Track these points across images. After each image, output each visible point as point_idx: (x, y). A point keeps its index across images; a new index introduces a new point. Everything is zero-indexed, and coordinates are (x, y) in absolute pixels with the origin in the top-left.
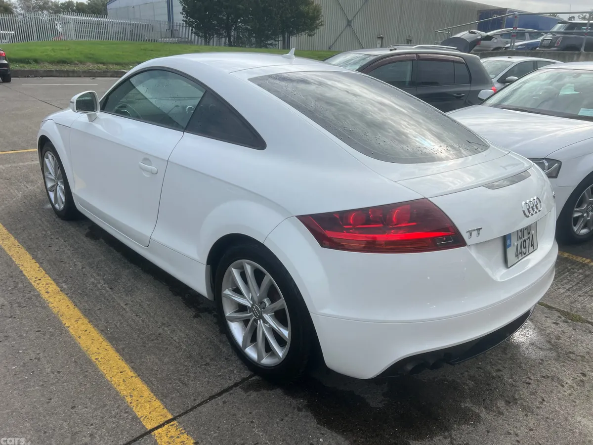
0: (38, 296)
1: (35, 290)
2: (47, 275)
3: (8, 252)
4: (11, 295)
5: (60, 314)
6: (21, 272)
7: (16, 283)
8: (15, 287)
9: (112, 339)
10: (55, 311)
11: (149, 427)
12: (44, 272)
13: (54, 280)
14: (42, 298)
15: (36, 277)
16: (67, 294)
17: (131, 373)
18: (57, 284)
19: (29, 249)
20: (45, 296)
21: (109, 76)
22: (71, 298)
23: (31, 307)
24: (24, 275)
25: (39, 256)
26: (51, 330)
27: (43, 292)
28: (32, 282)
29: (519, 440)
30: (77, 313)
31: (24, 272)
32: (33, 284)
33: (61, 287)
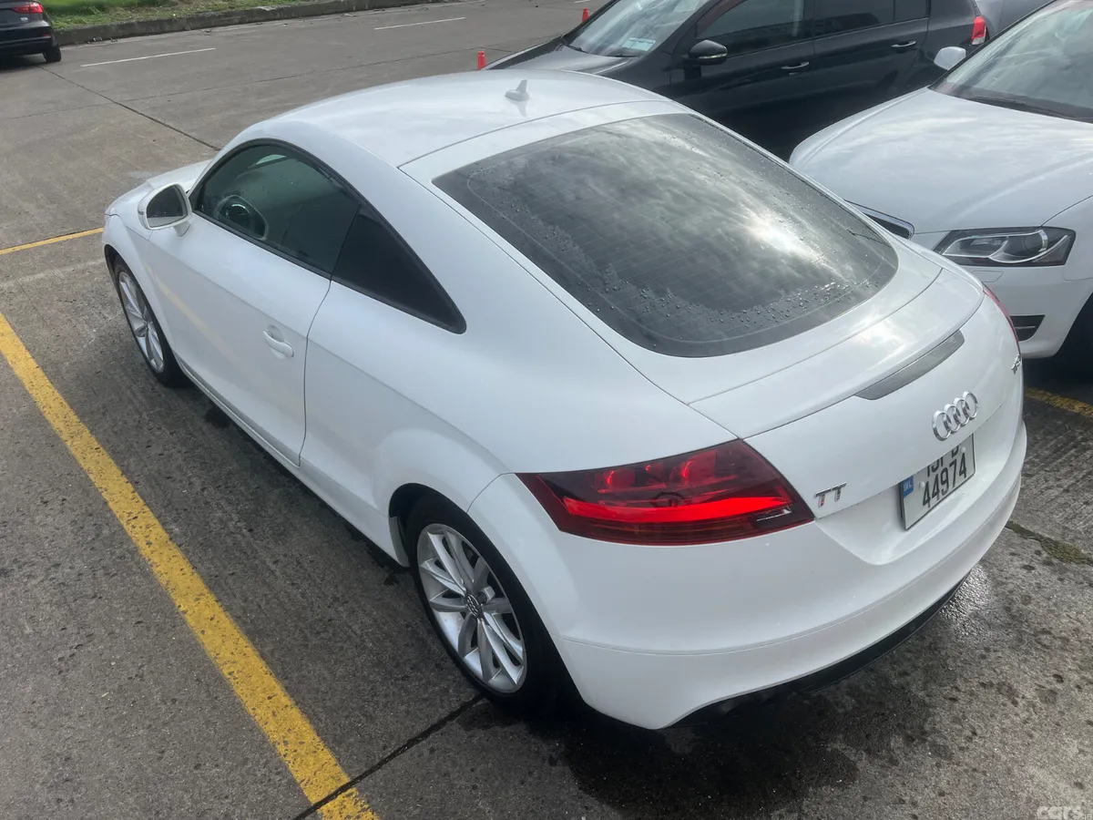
0: (135, 552)
1: (129, 539)
2: (146, 509)
3: (81, 462)
4: (92, 552)
5: (171, 587)
6: (106, 503)
7: (99, 527)
8: (98, 535)
9: (255, 634)
10: (163, 580)
11: (314, 799)
12: (141, 501)
13: (158, 518)
14: (141, 556)
15: (130, 514)
16: (180, 546)
17: (285, 700)
18: (164, 524)
19: (116, 455)
20: (145, 551)
21: (237, 21)
22: (186, 552)
23: (125, 574)
24: (111, 510)
25: (132, 467)
26: (159, 619)
27: (142, 544)
28: (123, 522)
29: (916, 814)
30: (198, 584)
31: (111, 504)
32: (125, 527)
33: (169, 532)
